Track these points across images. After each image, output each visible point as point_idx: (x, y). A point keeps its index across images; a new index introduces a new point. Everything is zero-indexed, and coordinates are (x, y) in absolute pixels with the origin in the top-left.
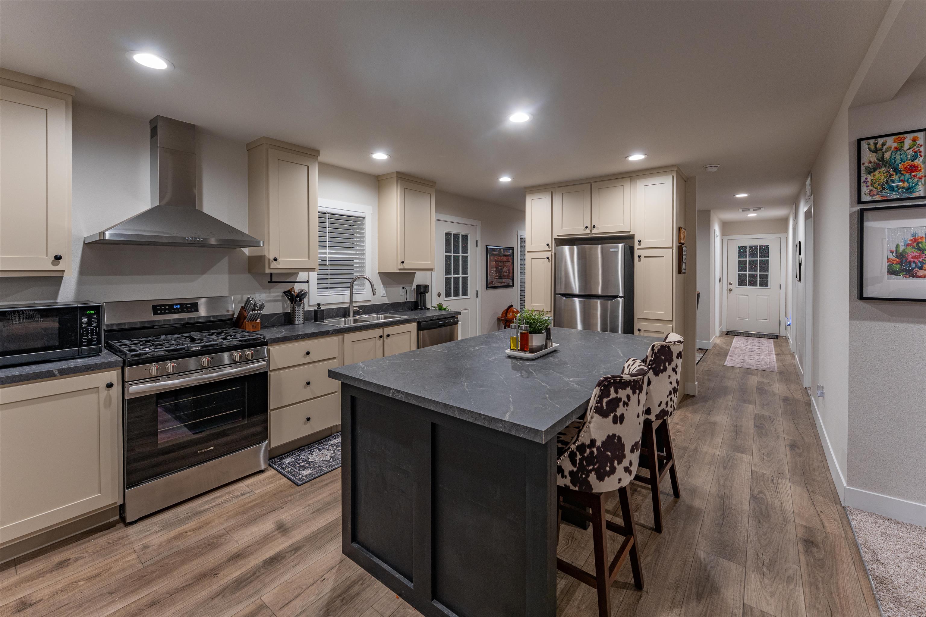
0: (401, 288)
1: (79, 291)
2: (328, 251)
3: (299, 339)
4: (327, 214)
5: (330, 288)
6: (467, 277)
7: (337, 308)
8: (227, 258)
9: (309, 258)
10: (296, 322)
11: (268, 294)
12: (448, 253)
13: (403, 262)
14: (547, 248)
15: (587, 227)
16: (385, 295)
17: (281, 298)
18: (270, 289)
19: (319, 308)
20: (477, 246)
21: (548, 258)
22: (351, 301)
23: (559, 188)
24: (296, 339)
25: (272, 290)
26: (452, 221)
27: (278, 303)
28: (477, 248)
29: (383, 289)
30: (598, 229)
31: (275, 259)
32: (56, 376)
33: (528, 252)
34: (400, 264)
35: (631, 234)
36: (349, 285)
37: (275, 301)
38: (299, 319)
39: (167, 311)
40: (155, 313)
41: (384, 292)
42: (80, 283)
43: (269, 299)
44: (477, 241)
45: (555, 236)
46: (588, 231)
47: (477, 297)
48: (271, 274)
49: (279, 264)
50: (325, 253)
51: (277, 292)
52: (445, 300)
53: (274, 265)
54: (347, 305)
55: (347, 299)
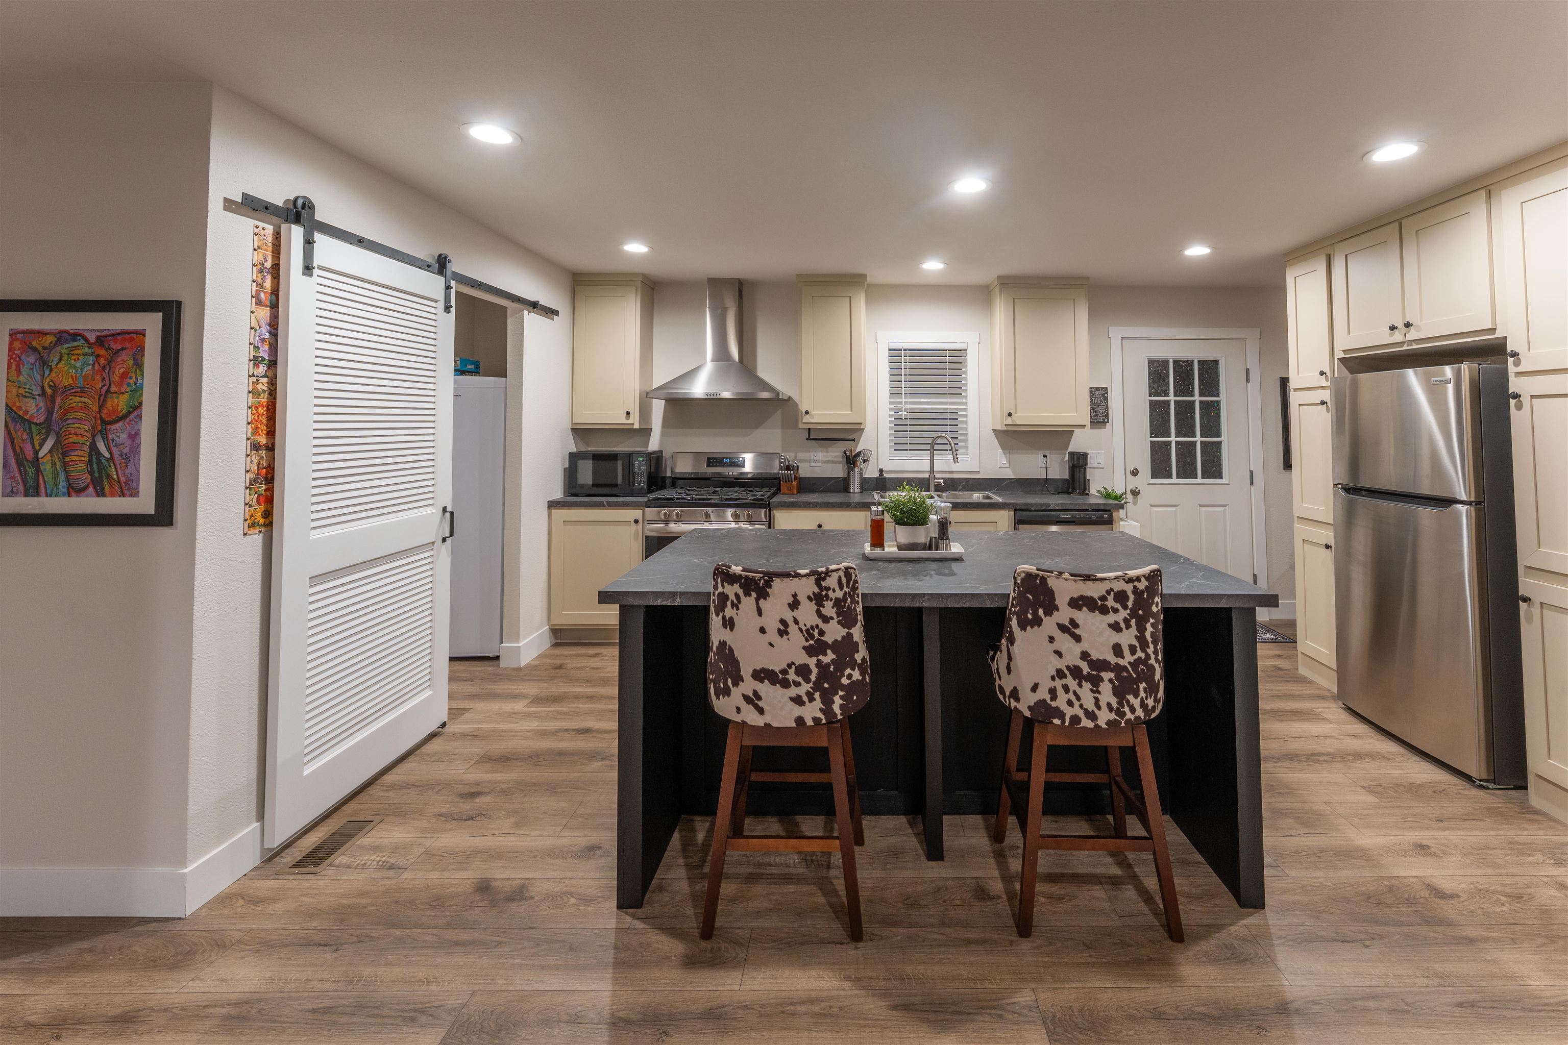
0: (1041, 456)
1: (662, 443)
2: (903, 400)
3: (809, 507)
4: (903, 351)
5: (910, 450)
6: (1220, 443)
7: (919, 478)
8: (779, 412)
9: (851, 411)
10: (852, 491)
11: (825, 454)
12: (1158, 394)
13: (1010, 415)
14: (1323, 381)
15: (1393, 328)
16: (1007, 465)
17: (841, 459)
18: (827, 448)
19: (881, 475)
20: (1248, 380)
21: (1323, 403)
22: (932, 470)
23: (1341, 243)
24: (805, 507)
25: (830, 449)
26: (1165, 337)
27: (838, 465)
28: (1249, 384)
29: (1003, 456)
30: (1418, 329)
31: (807, 413)
32: (605, 506)
33: (1295, 390)
34: (1006, 416)
35: (1498, 335)
36: (928, 447)
37: (834, 462)
38: (855, 487)
39: (718, 464)
40: (708, 466)
41: (1004, 460)
42: (663, 435)
43: (827, 459)
44: (1247, 370)
45: (1339, 354)
46: (1398, 337)
47: (1252, 483)
48: (809, 429)
49: (813, 418)
50: (901, 403)
51: (835, 452)
52: (1151, 482)
53: (807, 419)
54: (926, 476)
55: (927, 468)
